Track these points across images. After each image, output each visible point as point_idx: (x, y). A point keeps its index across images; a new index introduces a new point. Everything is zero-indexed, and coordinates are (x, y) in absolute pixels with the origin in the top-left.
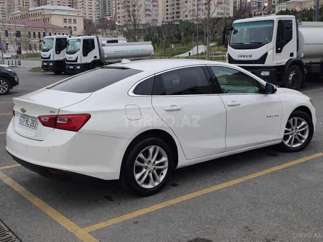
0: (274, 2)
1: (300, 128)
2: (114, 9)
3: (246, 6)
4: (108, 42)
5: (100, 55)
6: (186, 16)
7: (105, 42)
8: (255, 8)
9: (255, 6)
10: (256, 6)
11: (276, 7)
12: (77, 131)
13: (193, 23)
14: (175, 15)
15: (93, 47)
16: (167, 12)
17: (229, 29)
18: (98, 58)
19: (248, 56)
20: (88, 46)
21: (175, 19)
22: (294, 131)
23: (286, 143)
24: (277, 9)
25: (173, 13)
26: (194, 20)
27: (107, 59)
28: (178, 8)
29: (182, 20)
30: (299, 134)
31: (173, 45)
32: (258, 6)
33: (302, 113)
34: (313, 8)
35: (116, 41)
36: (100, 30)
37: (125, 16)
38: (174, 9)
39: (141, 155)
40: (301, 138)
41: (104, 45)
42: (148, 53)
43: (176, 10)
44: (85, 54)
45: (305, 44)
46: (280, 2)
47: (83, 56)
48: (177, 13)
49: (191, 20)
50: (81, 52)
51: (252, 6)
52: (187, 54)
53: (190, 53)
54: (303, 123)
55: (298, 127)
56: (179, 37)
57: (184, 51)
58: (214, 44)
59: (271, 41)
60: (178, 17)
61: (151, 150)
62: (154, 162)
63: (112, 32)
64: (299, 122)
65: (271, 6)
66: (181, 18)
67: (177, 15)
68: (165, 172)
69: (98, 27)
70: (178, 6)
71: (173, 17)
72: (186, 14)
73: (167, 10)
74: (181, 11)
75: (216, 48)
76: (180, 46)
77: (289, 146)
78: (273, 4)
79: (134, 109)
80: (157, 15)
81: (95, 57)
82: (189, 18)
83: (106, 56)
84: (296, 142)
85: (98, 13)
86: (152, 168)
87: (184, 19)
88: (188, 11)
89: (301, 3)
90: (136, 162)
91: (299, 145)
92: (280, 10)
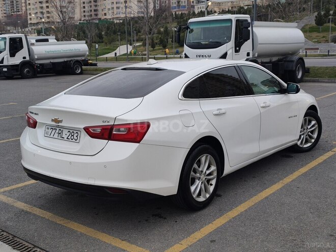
0: (193, 2)
1: (310, 128)
2: (23, 5)
3: (166, 6)
4: (37, 41)
5: (30, 55)
6: (105, 14)
7: (33, 41)
8: (175, 8)
9: (174, 5)
10: (176, 5)
11: (196, 7)
12: (139, 142)
13: (113, 22)
14: (93, 13)
15: (22, 47)
16: (84, 10)
17: (184, 28)
18: (28, 58)
19: (207, 56)
20: (15, 45)
21: (94, 17)
22: (305, 131)
23: (299, 143)
24: (197, 9)
25: (91, 11)
26: (113, 18)
27: (38, 59)
28: (96, 6)
29: (100, 19)
30: (310, 133)
31: (97, 45)
32: (178, 6)
33: (312, 112)
34: (230, 9)
35: (47, 40)
36: (9, 28)
37: (37, 13)
38: (91, 6)
39: (195, 166)
40: (311, 137)
41: (33, 44)
42: (83, 53)
43: (93, 8)
44: (12, 54)
45: (259, 44)
46: (199, 2)
47: (11, 57)
48: (95, 11)
49: (110, 19)
50: (7, 52)
51: (172, 6)
52: (112, 55)
53: (116, 53)
54: (313, 123)
55: (309, 127)
56: (100, 36)
57: (109, 51)
58: (138, 44)
59: (230, 40)
60: (96, 15)
61: (203, 159)
62: (205, 172)
63: (23, 30)
64: (310, 122)
65: (190, 6)
66: (99, 16)
67: (95, 13)
68: (214, 182)
69: (7, 24)
70: (96, 4)
71: (91, 15)
72: (105, 12)
73: (84, 7)
74: (99, 8)
75: (142, 48)
76: (103, 46)
77: (301, 146)
78: (192, 4)
79: (187, 114)
80: (74, 13)
81: (24, 58)
82: (108, 17)
83: (36, 57)
84: (307, 142)
85: (5, 9)
86: (204, 179)
87: (103, 17)
88: (107, 9)
89: (219, 3)
90: (192, 173)
91: (309, 144)
92: (200, 10)
